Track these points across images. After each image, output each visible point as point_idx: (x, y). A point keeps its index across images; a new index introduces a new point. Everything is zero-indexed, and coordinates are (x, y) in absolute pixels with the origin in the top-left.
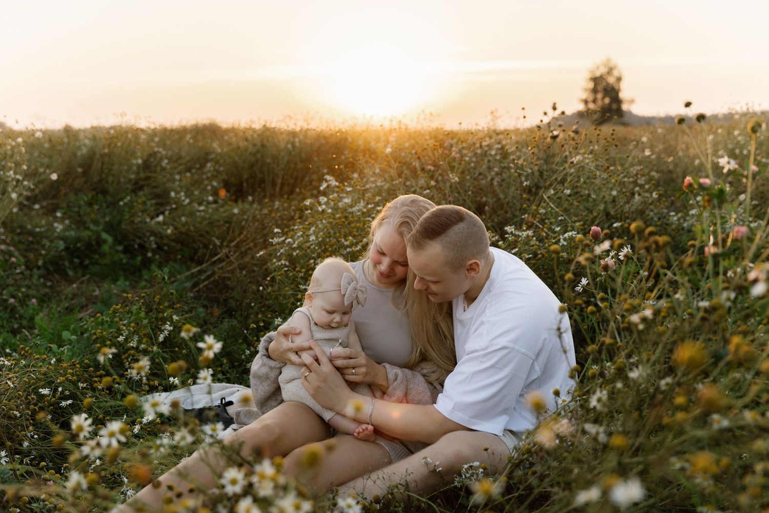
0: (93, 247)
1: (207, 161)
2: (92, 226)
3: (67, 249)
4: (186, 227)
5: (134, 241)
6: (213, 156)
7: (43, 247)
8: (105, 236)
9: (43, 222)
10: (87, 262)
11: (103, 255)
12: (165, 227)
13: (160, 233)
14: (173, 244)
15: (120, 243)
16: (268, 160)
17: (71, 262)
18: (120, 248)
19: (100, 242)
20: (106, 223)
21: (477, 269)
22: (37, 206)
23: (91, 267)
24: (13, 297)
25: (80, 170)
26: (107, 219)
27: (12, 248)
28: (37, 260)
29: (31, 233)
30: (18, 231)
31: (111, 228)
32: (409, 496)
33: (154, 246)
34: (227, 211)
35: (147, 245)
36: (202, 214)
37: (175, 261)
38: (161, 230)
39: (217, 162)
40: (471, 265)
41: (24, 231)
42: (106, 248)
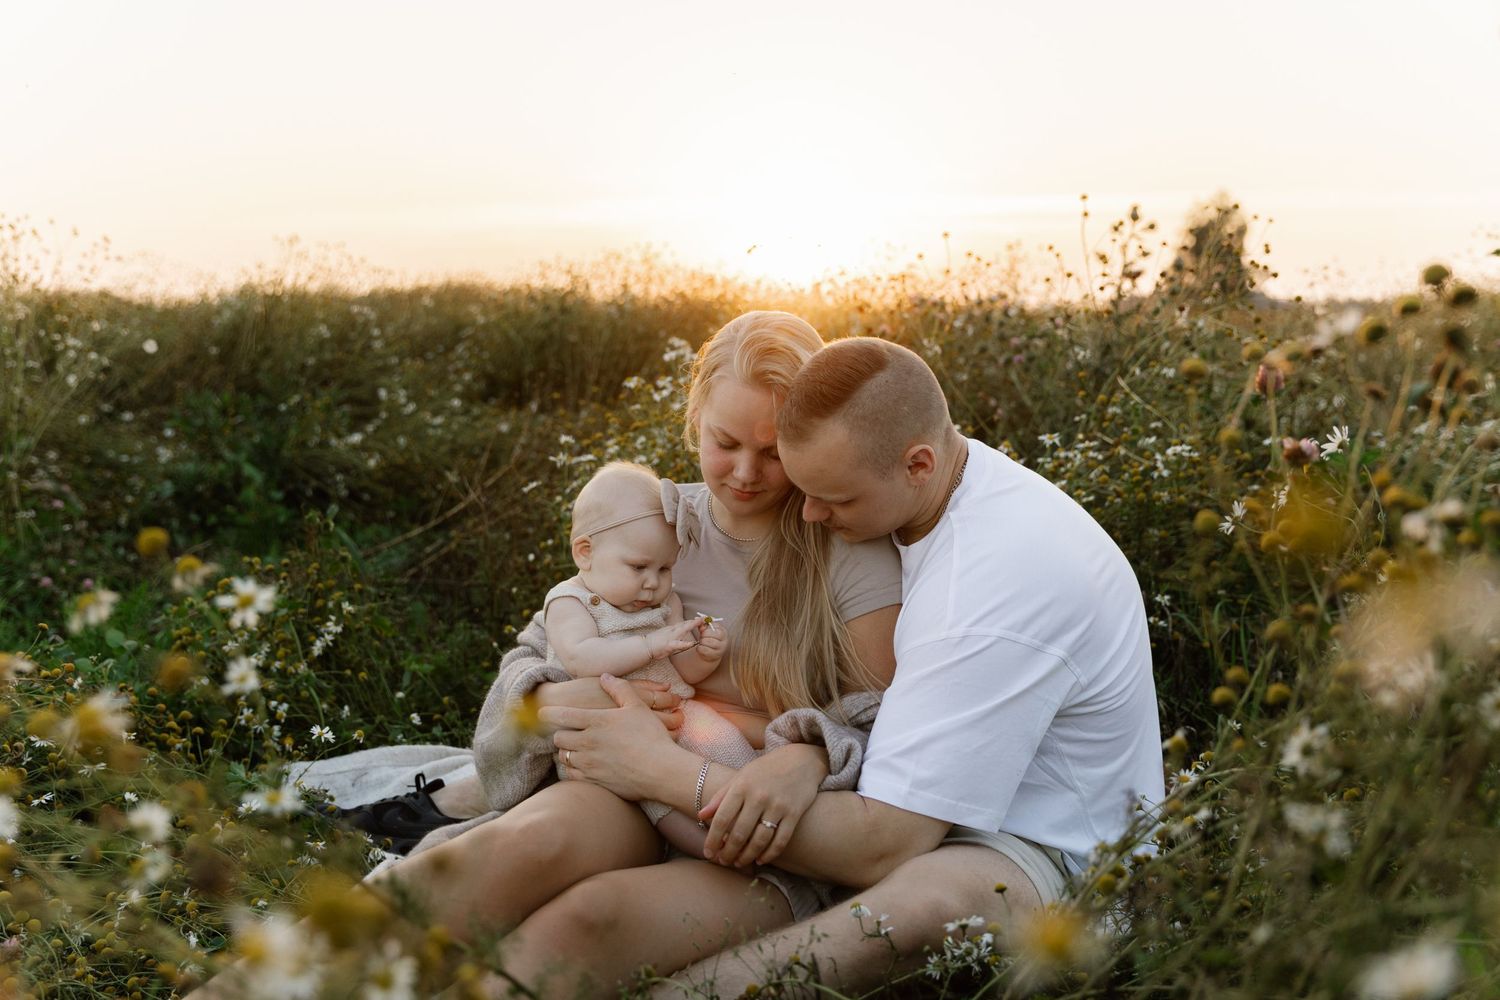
0: (226, 492)
1: (459, 340)
2: (228, 454)
3: (177, 496)
4: (407, 456)
5: (306, 482)
6: (469, 331)
7: (131, 490)
8: (249, 470)
9: (139, 446)
10: (212, 519)
11: (243, 508)
12: (364, 455)
13: (355, 467)
14: (382, 490)
15: (280, 486)
16: (573, 337)
17: (185, 521)
18: (278, 495)
19: (240, 482)
20: (256, 446)
21: (928, 461)
22: (128, 416)
23: (220, 530)
24: (51, 575)
25: (214, 351)
26: (257, 439)
27: (66, 488)
28: (118, 514)
29: (114, 466)
30: (87, 459)
31: (264, 457)
32: (818, 992)
33: (344, 493)
34: (486, 426)
35: (331, 492)
36: (439, 432)
37: (383, 522)
38: (356, 461)
39: (477, 342)
40: (914, 457)
41: (97, 460)
42: (249, 494)
